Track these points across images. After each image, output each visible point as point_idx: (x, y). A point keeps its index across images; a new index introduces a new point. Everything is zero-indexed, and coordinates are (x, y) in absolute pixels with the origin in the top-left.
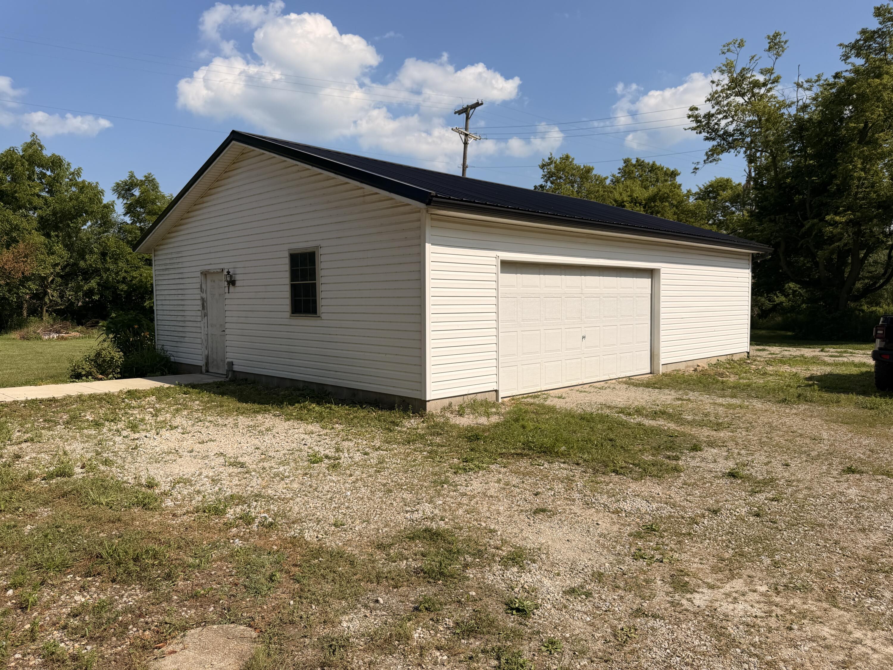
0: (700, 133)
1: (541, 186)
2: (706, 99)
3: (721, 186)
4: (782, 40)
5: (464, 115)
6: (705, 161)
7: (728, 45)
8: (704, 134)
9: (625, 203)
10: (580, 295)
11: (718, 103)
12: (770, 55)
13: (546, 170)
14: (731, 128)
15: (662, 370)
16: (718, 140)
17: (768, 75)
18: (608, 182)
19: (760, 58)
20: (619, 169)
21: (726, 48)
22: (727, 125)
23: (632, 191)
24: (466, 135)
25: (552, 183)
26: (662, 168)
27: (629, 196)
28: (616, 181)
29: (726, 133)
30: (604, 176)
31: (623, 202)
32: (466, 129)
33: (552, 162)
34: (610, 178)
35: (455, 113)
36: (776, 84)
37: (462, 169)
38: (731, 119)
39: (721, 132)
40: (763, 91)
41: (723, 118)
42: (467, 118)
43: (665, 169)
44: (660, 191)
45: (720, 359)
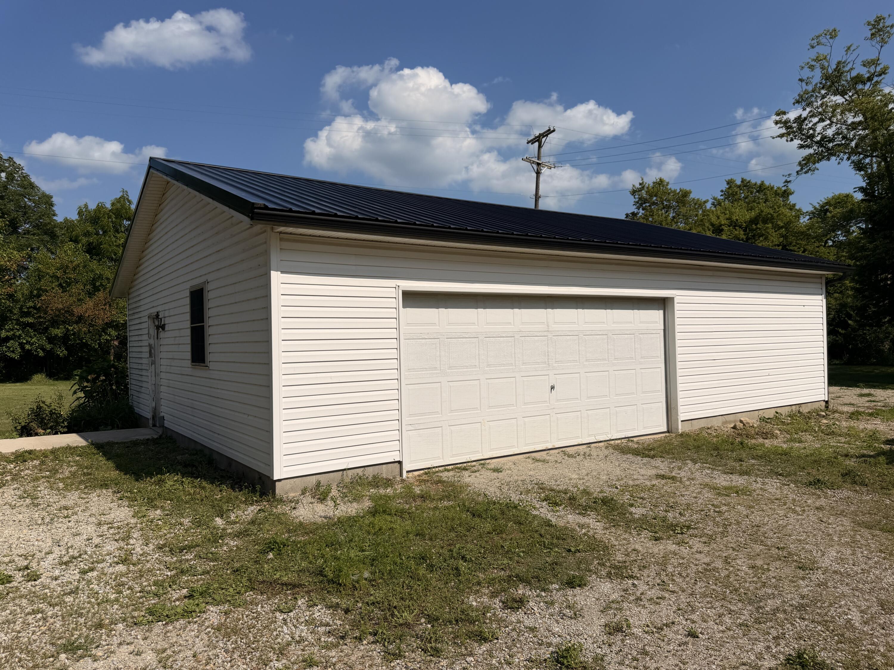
0: (792, 140)
1: (634, 214)
2: (793, 101)
3: (839, 203)
4: (887, 24)
5: (537, 144)
6: (797, 172)
7: (818, 37)
8: (797, 142)
9: (723, 227)
10: (545, 334)
11: (809, 104)
12: (874, 43)
13: (637, 196)
14: (830, 132)
15: (681, 428)
16: (815, 147)
17: (873, 67)
18: (709, 206)
19: (857, 47)
20: (722, 191)
21: (815, 41)
22: (824, 128)
23: (731, 213)
24: (538, 164)
25: (643, 209)
26: (772, 188)
27: (727, 219)
28: (717, 203)
29: (824, 138)
30: (704, 200)
31: (721, 225)
32: (539, 158)
33: (643, 187)
34: (711, 201)
35: (528, 143)
36: (883, 76)
37: (534, 200)
38: (828, 122)
39: (818, 138)
40: (867, 87)
41: (818, 122)
42: (540, 147)
43: (775, 188)
44: (762, 211)
45: (779, 410)
